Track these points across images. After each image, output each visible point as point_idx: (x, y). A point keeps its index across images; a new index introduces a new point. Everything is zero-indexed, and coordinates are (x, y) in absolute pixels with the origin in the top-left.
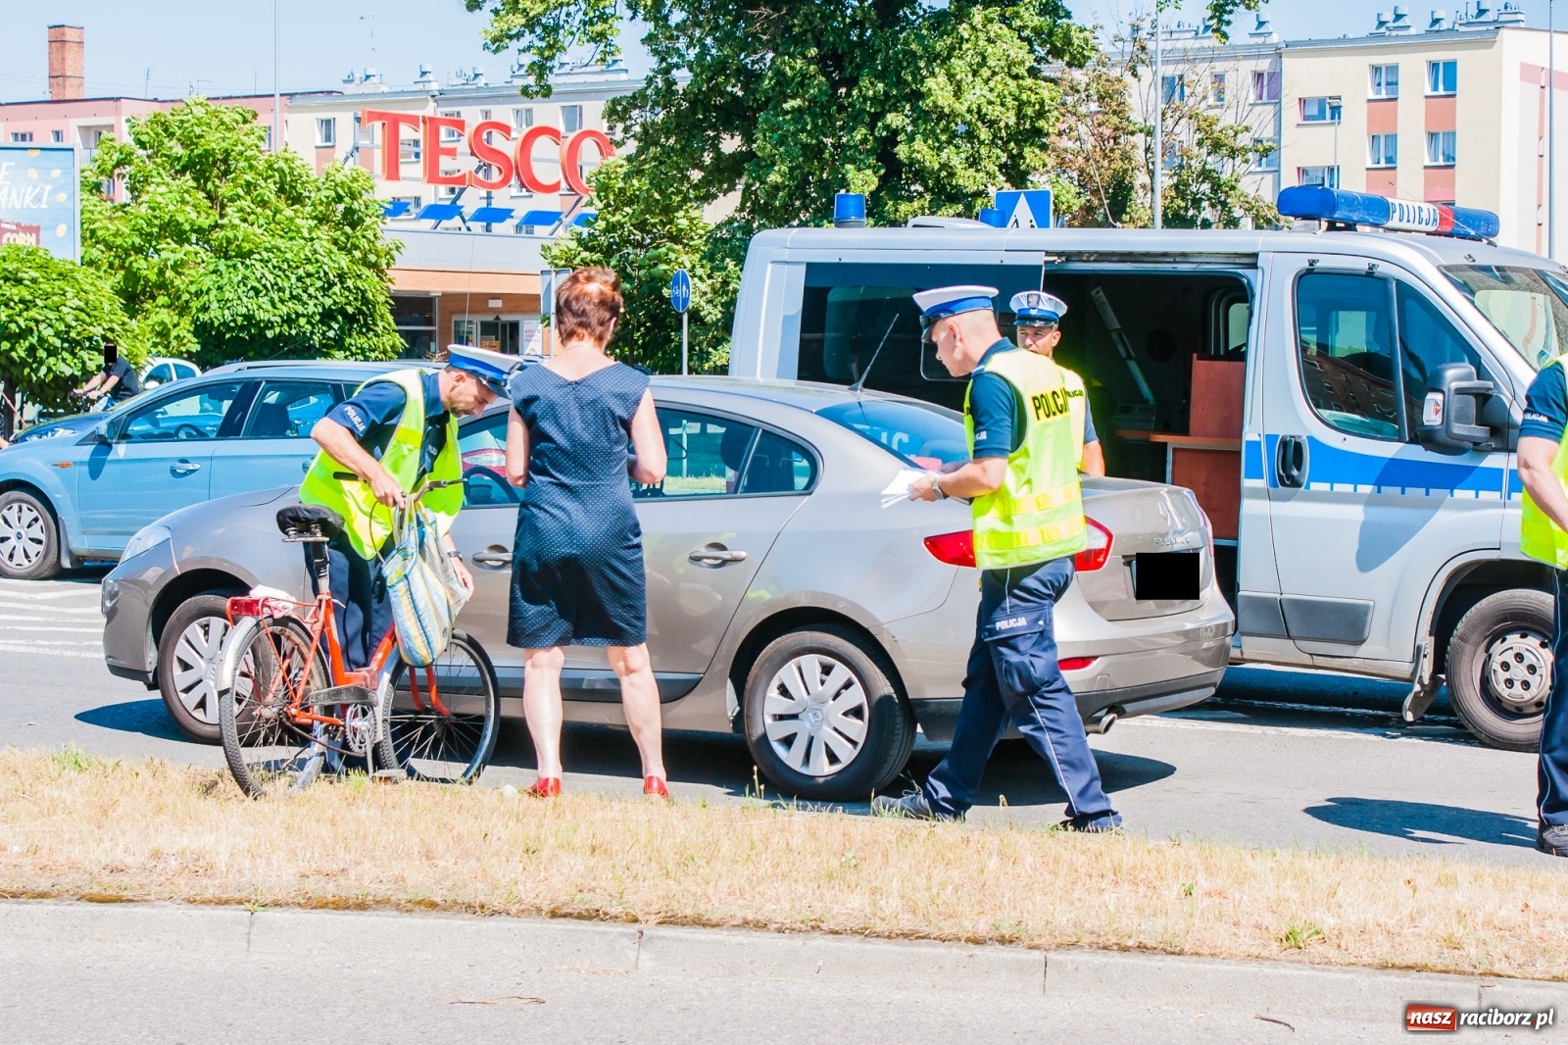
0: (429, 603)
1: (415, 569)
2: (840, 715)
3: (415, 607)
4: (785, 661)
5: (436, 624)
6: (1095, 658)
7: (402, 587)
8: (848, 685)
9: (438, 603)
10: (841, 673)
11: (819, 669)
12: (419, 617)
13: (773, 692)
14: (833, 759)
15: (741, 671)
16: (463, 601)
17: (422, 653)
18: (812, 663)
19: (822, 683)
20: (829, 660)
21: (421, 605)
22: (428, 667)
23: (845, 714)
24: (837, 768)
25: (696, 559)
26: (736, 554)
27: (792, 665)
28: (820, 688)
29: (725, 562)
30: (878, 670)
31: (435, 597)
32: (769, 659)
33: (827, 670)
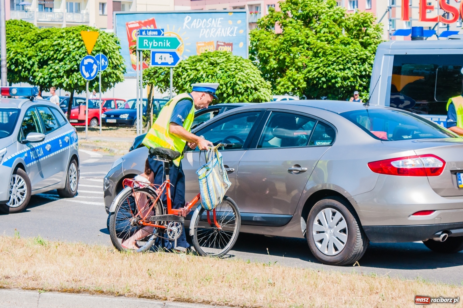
0: (214, 188)
1: (210, 174)
2: (338, 232)
3: (208, 188)
4: (320, 211)
5: (215, 196)
6: (434, 211)
7: (204, 180)
8: (341, 220)
9: (218, 188)
10: (339, 215)
11: (331, 214)
12: (209, 192)
13: (316, 223)
14: (336, 249)
15: (305, 214)
16: (229, 187)
17: (209, 206)
18: (329, 211)
19: (332, 219)
20: (335, 210)
21: (210, 188)
22: (208, 211)
23: (340, 231)
24: (337, 252)
25: (290, 171)
26: (303, 169)
27: (322, 212)
28: (331, 221)
29: (301, 172)
30: (351, 214)
31: (217, 185)
32: (315, 210)
33: (334, 214)
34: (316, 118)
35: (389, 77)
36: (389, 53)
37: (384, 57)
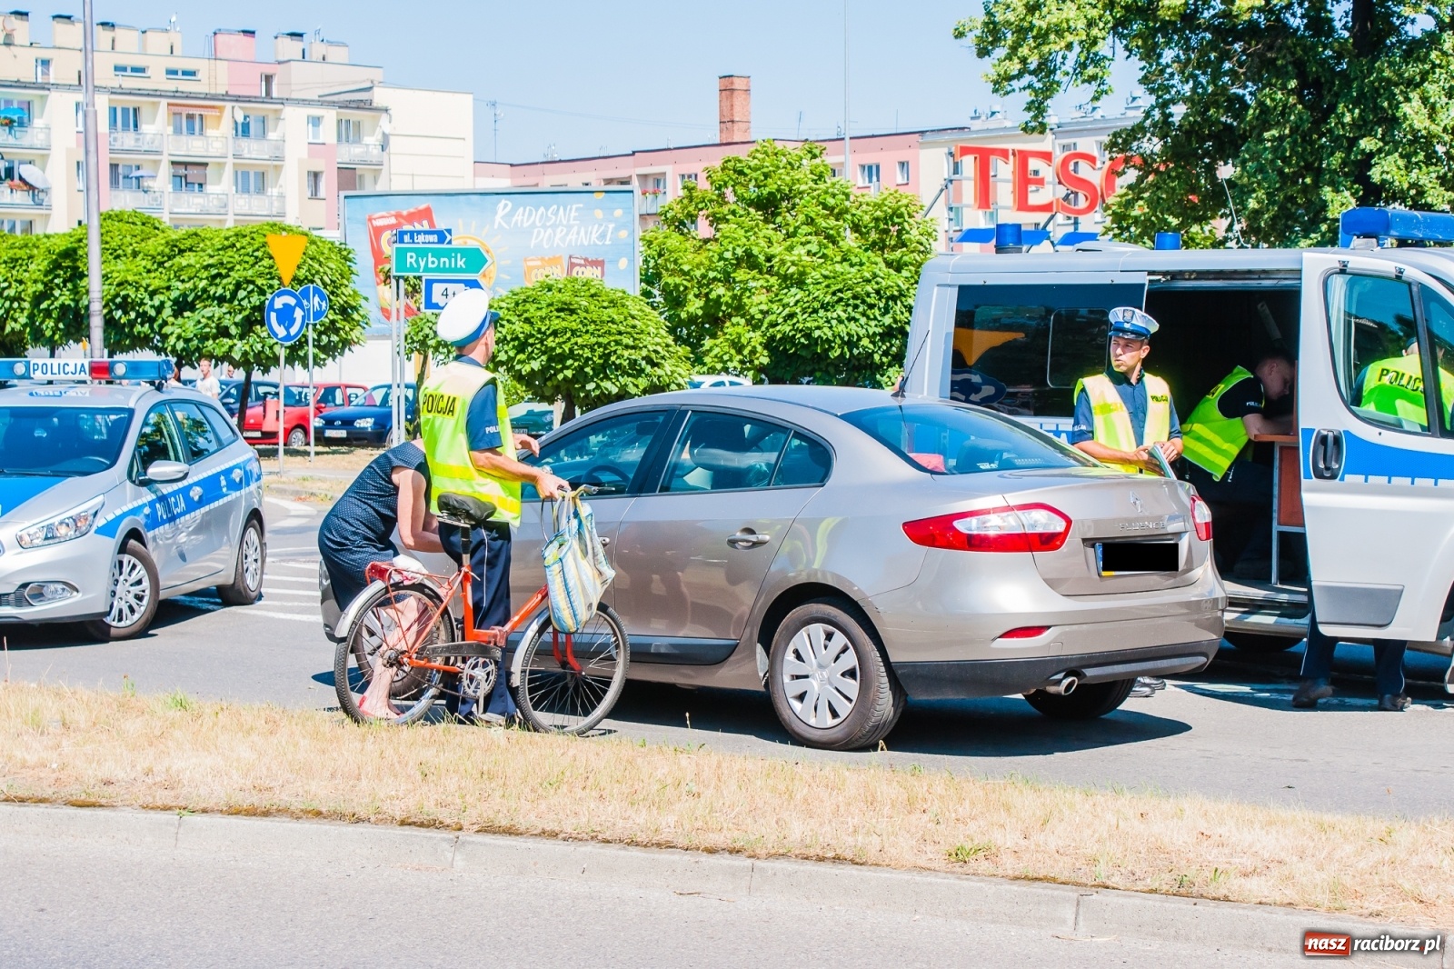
0: (578, 583)
1: (569, 554)
2: (839, 675)
3: (566, 585)
4: (798, 629)
5: (583, 600)
6: (1049, 627)
7: (556, 568)
8: (845, 650)
9: (586, 583)
10: (840, 640)
11: (823, 636)
12: (568, 593)
13: (790, 656)
14: (835, 714)
15: (766, 637)
16: (609, 581)
17: (569, 623)
18: (818, 630)
19: (826, 647)
20: (831, 628)
21: (571, 584)
22: (569, 634)
23: (843, 675)
24: (837, 721)
25: (733, 543)
26: (760, 537)
27: (803, 632)
28: (824, 652)
29: (755, 544)
30: (866, 637)
31: (584, 578)
32: (787, 627)
33: (829, 636)
34: (789, 425)
35: (947, 334)
36: (949, 282)
37: (936, 289)
